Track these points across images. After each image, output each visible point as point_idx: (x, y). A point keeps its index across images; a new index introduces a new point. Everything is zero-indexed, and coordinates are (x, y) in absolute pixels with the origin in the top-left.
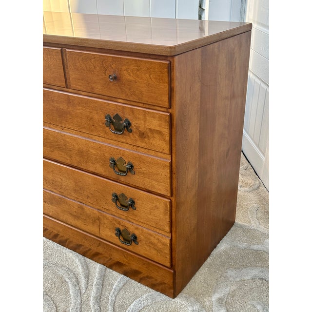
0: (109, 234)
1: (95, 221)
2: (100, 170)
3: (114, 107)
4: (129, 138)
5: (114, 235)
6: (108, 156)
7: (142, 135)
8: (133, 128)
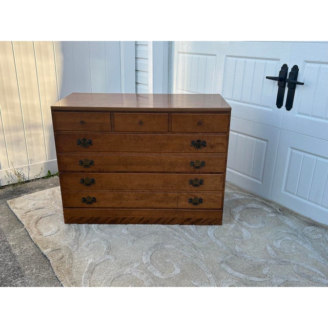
0: (184, 204)
1: (175, 200)
2: (183, 169)
3: (196, 137)
4: (204, 149)
5: (187, 203)
6: (189, 161)
7: (212, 147)
8: (207, 144)
